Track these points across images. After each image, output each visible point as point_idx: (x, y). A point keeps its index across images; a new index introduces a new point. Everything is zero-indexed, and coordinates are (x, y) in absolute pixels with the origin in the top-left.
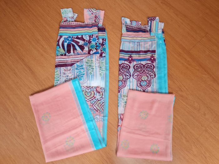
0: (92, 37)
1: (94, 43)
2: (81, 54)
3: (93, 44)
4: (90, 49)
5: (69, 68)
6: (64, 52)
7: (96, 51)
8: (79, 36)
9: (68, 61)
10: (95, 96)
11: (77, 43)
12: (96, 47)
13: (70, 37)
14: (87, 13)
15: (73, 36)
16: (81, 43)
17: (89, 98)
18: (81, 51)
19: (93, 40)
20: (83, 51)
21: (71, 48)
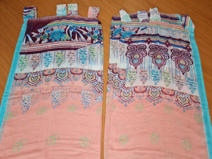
0: (94, 30)
1: (96, 34)
2: (84, 41)
4: (92, 39)
5: (73, 51)
6: (69, 38)
7: (98, 40)
8: (83, 27)
9: (72, 46)
10: (97, 79)
11: (82, 33)
12: (98, 38)
13: (74, 27)
14: (92, 10)
15: (77, 26)
16: (85, 33)
17: (91, 80)
18: (84, 39)
19: (96, 32)
20: (86, 40)
21: (75, 35)
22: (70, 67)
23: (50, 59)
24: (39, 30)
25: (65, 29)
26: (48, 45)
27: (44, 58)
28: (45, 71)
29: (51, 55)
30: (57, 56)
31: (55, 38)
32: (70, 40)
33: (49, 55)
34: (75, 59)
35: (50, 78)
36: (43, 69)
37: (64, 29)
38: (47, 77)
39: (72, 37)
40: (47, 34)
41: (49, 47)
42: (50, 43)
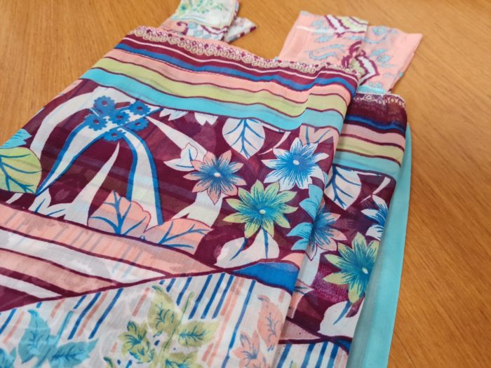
0: (286, 146)
1: (286, 184)
2: (137, 233)
3: (271, 190)
4: (230, 219)
6: (33, 181)
7: (274, 252)
8: (201, 119)
12: (285, 224)
13: (140, 106)
16: (191, 158)
18: (153, 211)
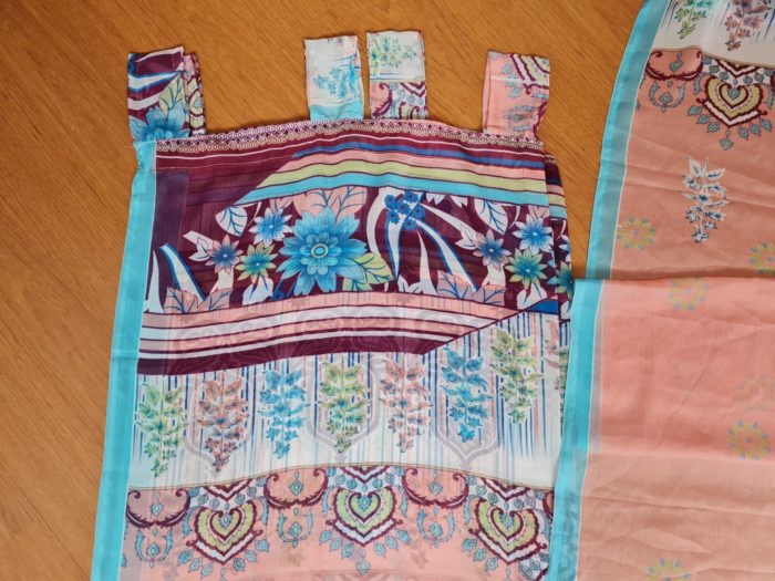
0: (522, 219)
1: (535, 251)
3: (527, 255)
4: (513, 279)
5: (409, 360)
7: (544, 295)
11: (452, 237)
12: (543, 276)
14: (504, 79)
15: (425, 192)
16: (469, 238)
19: (529, 235)
20: (478, 286)
21: (419, 255)
22: (397, 457)
23: (295, 402)
24: (223, 219)
25: (362, 215)
26: (279, 320)
27: (266, 396)
28: (276, 477)
29: (299, 383)
30: (327, 390)
31: (312, 271)
32: (393, 287)
33: (290, 381)
34: (424, 412)
35: (304, 522)
36: (265, 467)
37: (357, 215)
38: (286, 512)
39: (401, 262)
40: (268, 243)
41: (282, 331)
42: (287, 304)
